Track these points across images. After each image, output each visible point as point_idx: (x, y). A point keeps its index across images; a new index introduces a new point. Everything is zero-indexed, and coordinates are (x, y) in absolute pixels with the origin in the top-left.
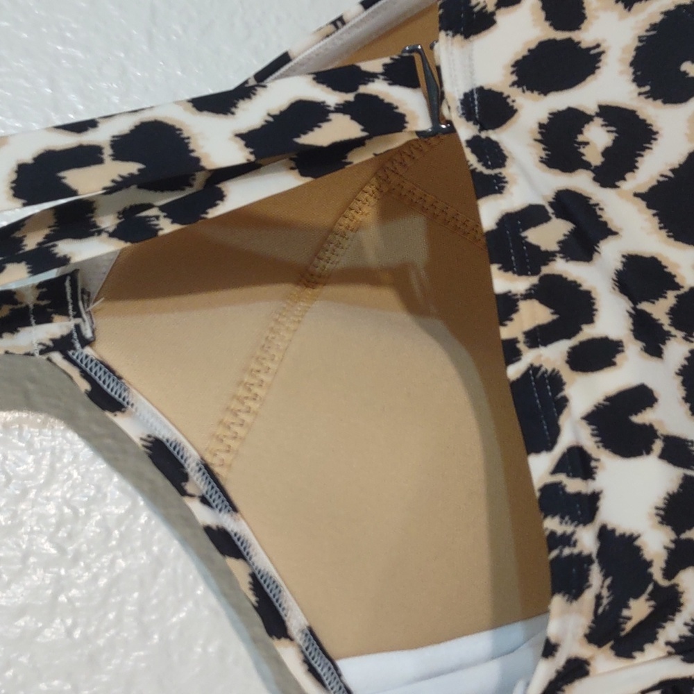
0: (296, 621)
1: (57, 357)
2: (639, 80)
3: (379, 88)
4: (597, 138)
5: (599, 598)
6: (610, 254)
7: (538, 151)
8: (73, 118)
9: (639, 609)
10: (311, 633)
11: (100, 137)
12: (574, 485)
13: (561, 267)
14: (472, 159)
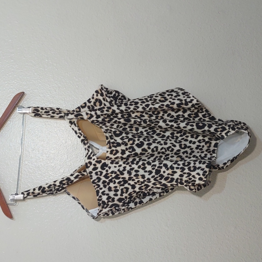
0: (85, 208)
1: (65, 192)
2: (101, 169)
3: (83, 173)
4: (99, 173)
5: (102, 206)
6: (102, 181)
7: (95, 175)
8: (62, 178)
9: (105, 206)
10: (86, 209)
11: (64, 179)
12: (100, 198)
13: (97, 183)
14: (90, 177)
